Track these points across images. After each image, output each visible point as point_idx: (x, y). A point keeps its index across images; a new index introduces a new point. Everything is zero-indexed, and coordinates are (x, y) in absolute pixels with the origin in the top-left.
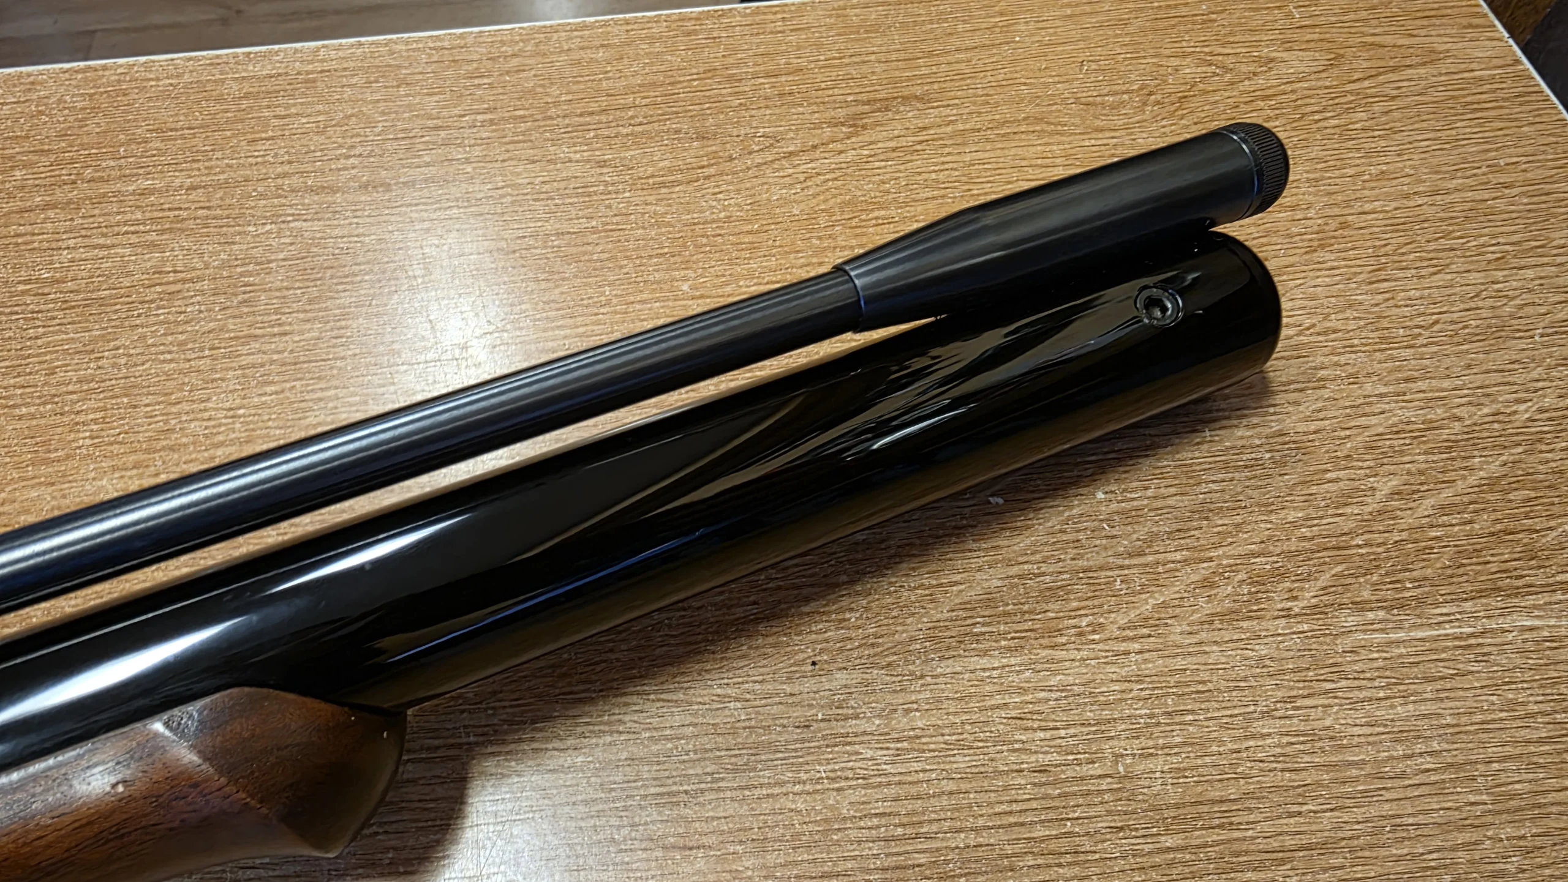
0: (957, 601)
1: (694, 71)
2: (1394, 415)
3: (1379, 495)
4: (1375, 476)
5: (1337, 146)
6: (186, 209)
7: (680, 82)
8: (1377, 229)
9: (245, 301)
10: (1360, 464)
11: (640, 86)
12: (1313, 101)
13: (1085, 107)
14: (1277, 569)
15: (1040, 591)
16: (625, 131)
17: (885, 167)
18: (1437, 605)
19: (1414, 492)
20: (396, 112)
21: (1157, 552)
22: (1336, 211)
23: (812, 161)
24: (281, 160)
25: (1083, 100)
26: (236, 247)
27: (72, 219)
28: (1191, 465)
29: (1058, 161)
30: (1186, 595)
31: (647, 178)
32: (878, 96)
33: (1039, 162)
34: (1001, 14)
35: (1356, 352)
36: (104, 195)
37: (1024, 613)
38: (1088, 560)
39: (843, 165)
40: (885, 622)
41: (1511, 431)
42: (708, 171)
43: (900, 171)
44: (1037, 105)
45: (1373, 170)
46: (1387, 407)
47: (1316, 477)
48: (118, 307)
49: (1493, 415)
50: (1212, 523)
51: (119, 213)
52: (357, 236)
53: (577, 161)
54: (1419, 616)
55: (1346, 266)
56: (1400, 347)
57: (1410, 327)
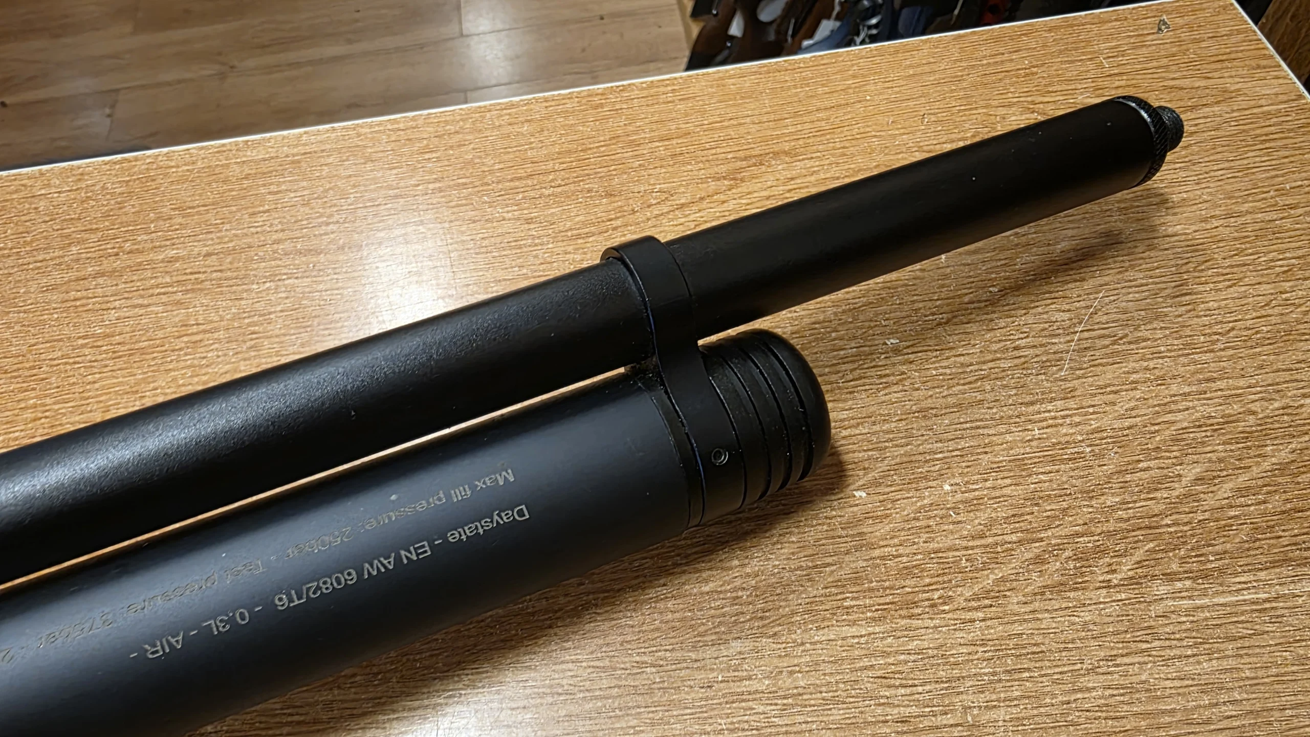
0: (830, 580)
1: (602, 139)
2: (1197, 411)
3: (1184, 481)
4: (1181, 464)
6: (205, 272)
7: (590, 149)
9: (251, 348)
10: (1168, 454)
11: (559, 153)
14: (1098, 546)
15: (900, 570)
16: (547, 192)
18: (1236, 574)
19: (1214, 478)
20: (365, 186)
21: (996, 535)
24: (275, 229)
25: (925, 148)
26: (243, 302)
27: (117, 285)
28: (1023, 459)
30: (1021, 570)
31: (566, 231)
32: (754, 153)
34: (854, 77)
35: (1163, 358)
36: (140, 264)
37: (885, 589)
38: (938, 543)
40: (771, 598)
41: (1299, 422)
42: (615, 223)
44: (886, 154)
45: (1176, 198)
46: (1191, 404)
47: (1130, 467)
48: (155, 355)
49: (1283, 408)
50: (1042, 509)
51: (152, 278)
52: (337, 289)
53: (509, 220)
54: (1221, 585)
55: (1153, 283)
56: (1201, 353)
57: (1210, 335)
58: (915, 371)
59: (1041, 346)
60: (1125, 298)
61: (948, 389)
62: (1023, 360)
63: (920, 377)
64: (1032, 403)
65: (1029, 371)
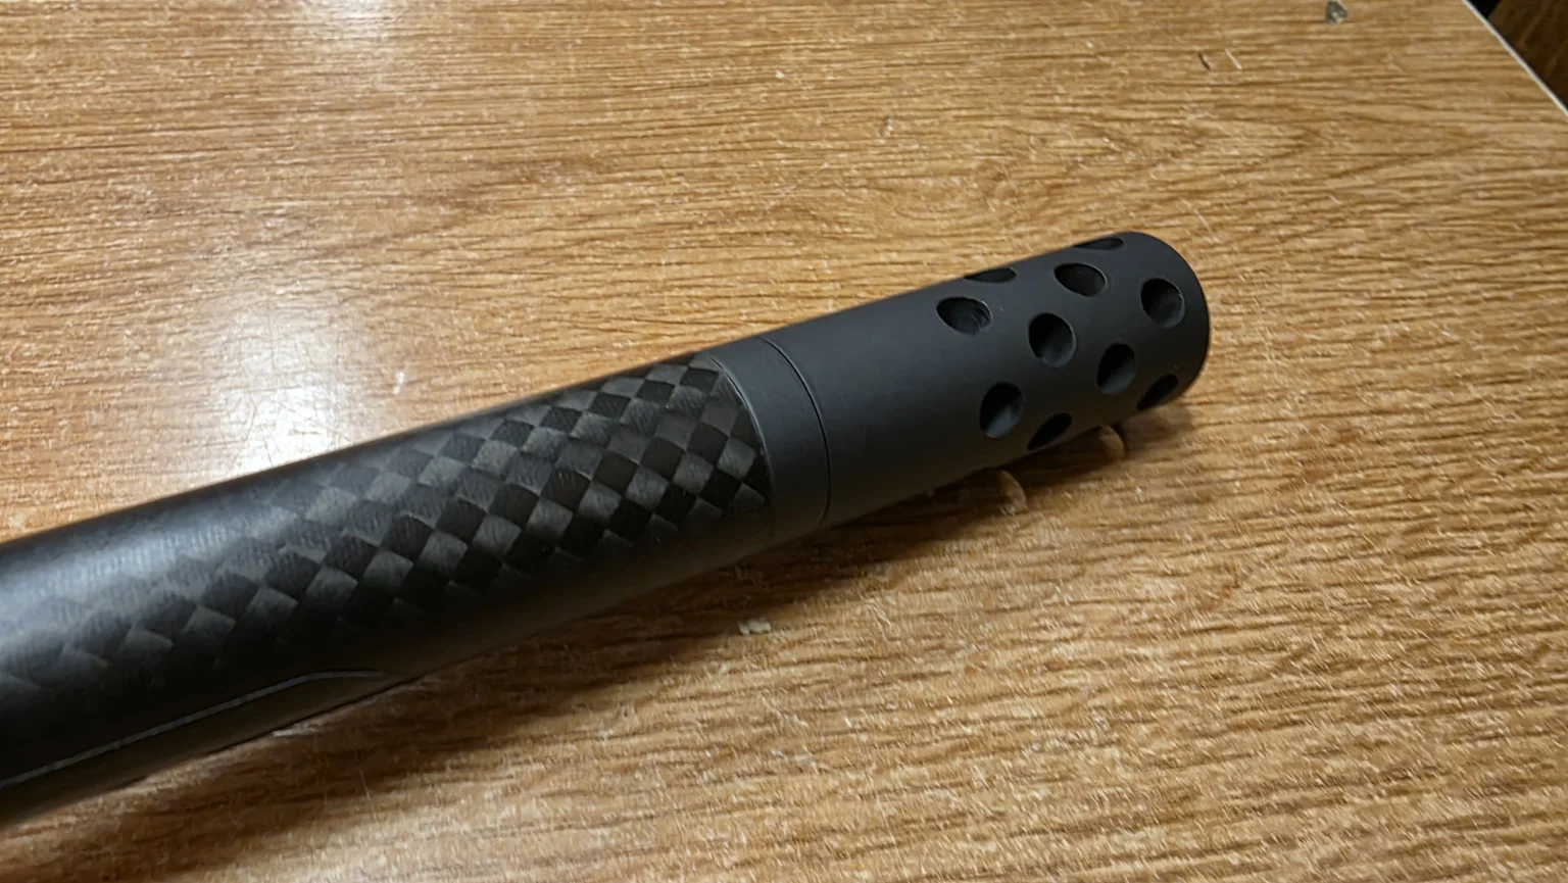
1: (195, 94)
5: (1321, 285)
7: (160, 111)
8: (1408, 446)
11: (85, 114)
12: (1273, 204)
13: (884, 195)
16: (18, 192)
17: (503, 285)
22: (1331, 406)
23: (365, 265)
25: (882, 182)
29: (827, 288)
32: (521, 156)
33: (792, 288)
35: (1397, 716)
39: (424, 278)
42: (154, 276)
43: (530, 294)
44: (801, 187)
45: (1388, 331)
55: (1360, 520)
56: (1482, 707)
57: (1495, 660)
58: (801, 714)
59: (1114, 662)
60: (1300, 553)
61: (879, 772)
62: (1068, 699)
63: (810, 733)
64: (1087, 830)
65: (1083, 734)
